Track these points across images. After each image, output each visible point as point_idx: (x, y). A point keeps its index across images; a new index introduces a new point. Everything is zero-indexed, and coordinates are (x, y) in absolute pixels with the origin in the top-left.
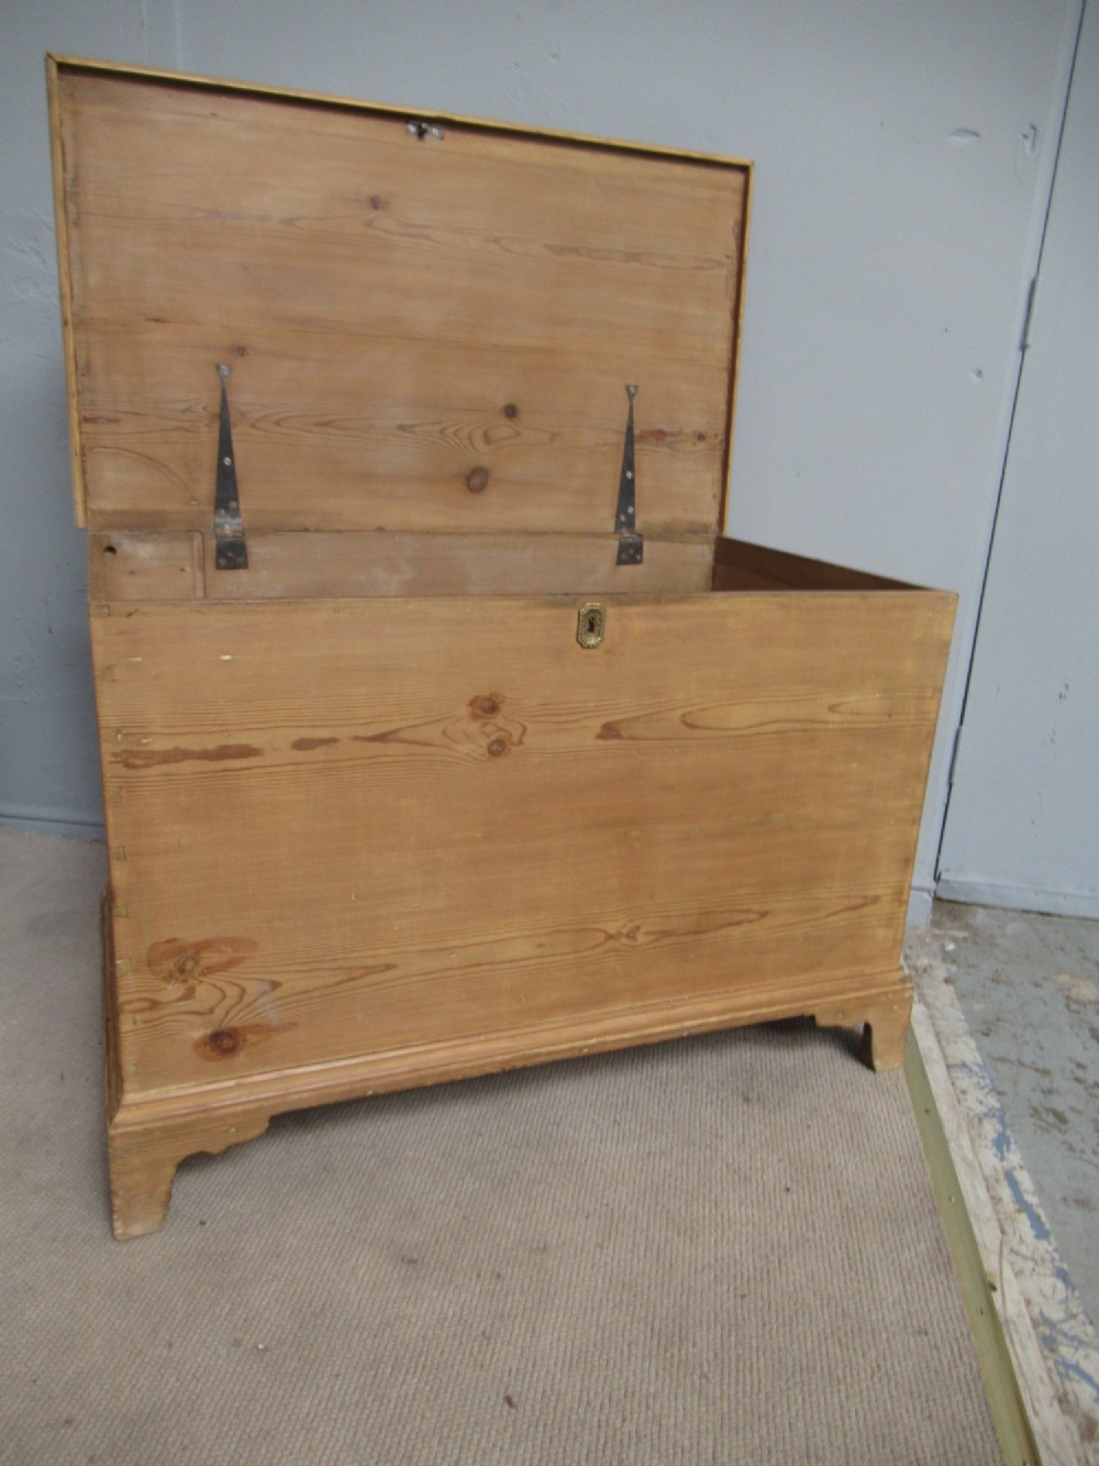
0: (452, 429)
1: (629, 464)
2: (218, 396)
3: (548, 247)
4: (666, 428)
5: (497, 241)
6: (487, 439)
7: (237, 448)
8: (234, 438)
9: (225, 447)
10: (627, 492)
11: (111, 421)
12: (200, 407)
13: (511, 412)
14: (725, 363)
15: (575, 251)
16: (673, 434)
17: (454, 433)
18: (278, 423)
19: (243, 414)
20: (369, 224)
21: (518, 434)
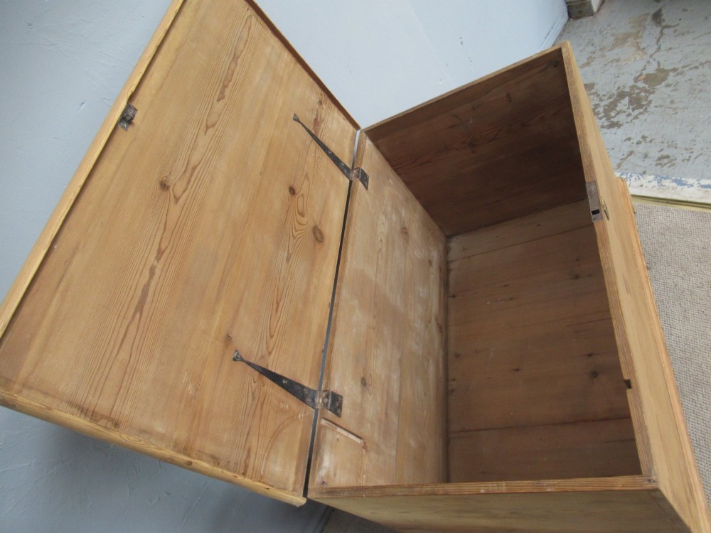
0: (294, 231)
1: (325, 149)
2: (250, 369)
3: (218, 100)
4: (314, 117)
5: (208, 127)
6: (302, 214)
7: (279, 372)
8: (273, 371)
9: (276, 378)
10: (336, 160)
11: (248, 456)
12: (253, 385)
13: (292, 191)
14: (294, 60)
15: (225, 87)
16: (317, 115)
17: (296, 231)
18: (272, 337)
19: (262, 357)
20: (177, 200)
21: (303, 195)
